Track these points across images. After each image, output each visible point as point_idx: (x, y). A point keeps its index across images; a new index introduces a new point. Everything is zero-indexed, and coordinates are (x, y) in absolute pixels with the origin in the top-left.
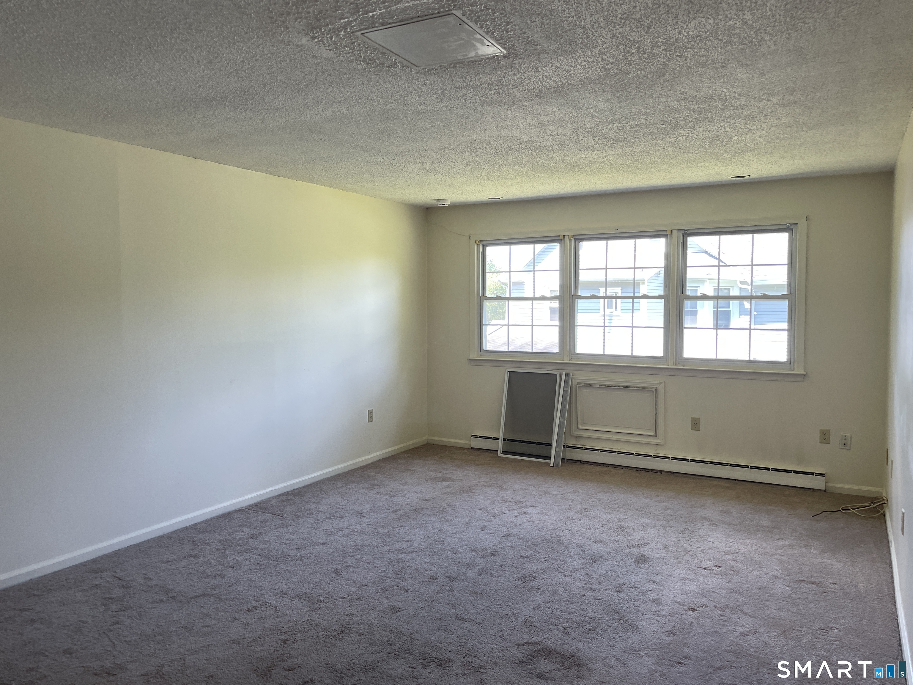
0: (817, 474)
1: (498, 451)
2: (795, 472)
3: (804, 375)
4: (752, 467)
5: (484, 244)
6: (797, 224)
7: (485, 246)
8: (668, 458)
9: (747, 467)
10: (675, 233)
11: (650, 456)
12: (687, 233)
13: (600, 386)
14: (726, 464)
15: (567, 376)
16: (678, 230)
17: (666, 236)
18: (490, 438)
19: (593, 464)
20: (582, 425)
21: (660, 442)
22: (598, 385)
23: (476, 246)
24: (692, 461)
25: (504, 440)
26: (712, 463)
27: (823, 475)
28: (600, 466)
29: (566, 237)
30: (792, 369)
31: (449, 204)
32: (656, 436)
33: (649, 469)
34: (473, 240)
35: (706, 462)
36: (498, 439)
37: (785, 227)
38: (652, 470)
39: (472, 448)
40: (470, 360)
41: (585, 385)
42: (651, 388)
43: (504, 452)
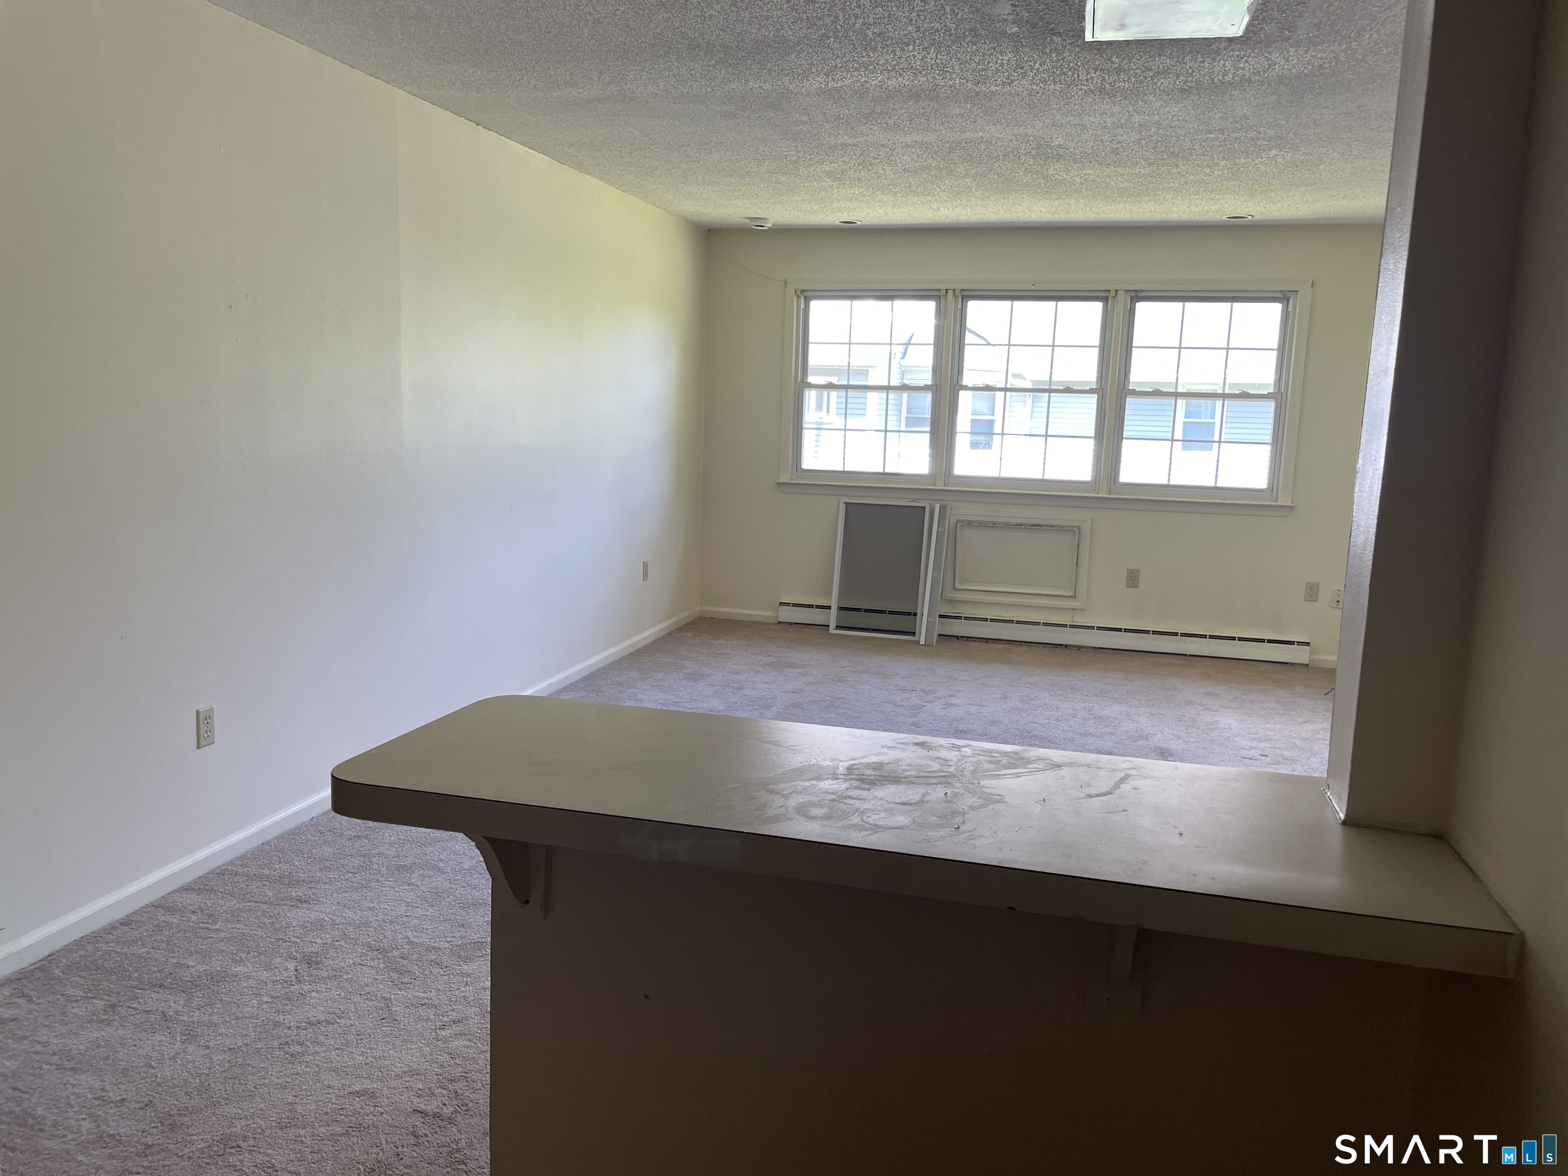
0: (1299, 643)
1: (829, 626)
2: (1270, 641)
3: (1292, 507)
4: (1211, 637)
5: (807, 296)
6: (1298, 291)
7: (808, 300)
8: (1092, 628)
9: (1204, 636)
10: (1121, 294)
11: (1065, 626)
12: (1138, 296)
13: (994, 525)
14: (1176, 634)
15: (943, 509)
16: (1125, 290)
17: (1104, 300)
18: (811, 606)
19: (977, 640)
20: (960, 584)
21: (1078, 604)
22: (990, 522)
23: (795, 299)
24: (1126, 630)
25: (839, 608)
26: (1155, 633)
27: (1308, 644)
28: (987, 642)
29: (950, 293)
30: (1275, 498)
31: (770, 225)
32: (1074, 597)
33: (1062, 645)
34: (790, 290)
35: (1147, 632)
36: (829, 608)
37: (1280, 295)
38: (1066, 646)
39: (779, 622)
40: (779, 484)
41: (970, 523)
42: (1072, 527)
43: (838, 627)
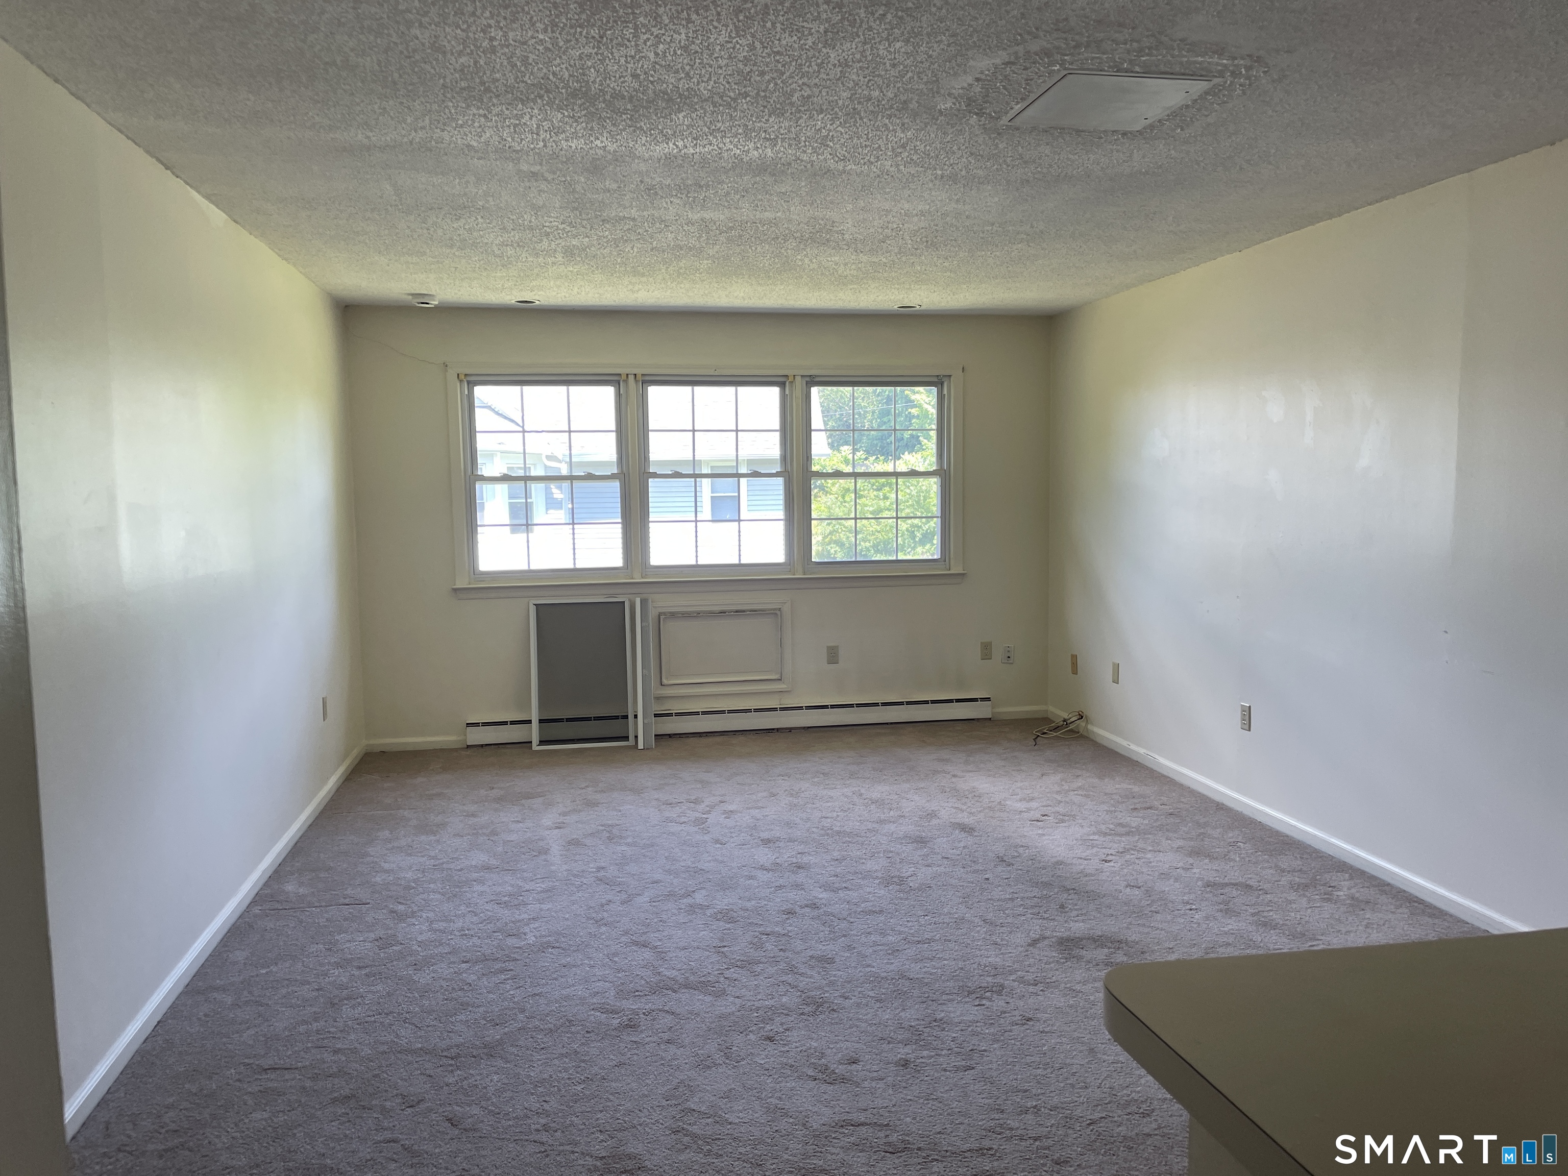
0: (983, 699)
1: (531, 742)
2: (958, 701)
3: (963, 574)
4: (908, 703)
5: (472, 380)
6: (950, 376)
7: (471, 385)
8: (801, 708)
9: (901, 703)
10: (798, 379)
11: (775, 709)
12: (813, 381)
13: (697, 615)
14: (876, 704)
15: (644, 602)
16: (802, 376)
17: (782, 385)
18: (505, 723)
19: (690, 735)
20: (667, 678)
21: (785, 686)
22: (694, 612)
23: (459, 384)
24: (833, 707)
25: (541, 721)
26: (859, 705)
27: (988, 699)
28: (700, 736)
30: (948, 567)
31: (437, 303)
32: (781, 680)
33: (773, 729)
34: (452, 374)
35: (851, 706)
36: (529, 722)
37: (935, 379)
38: (778, 730)
39: (468, 747)
40: (455, 590)
41: (673, 615)
42: (775, 609)
43: (542, 743)
